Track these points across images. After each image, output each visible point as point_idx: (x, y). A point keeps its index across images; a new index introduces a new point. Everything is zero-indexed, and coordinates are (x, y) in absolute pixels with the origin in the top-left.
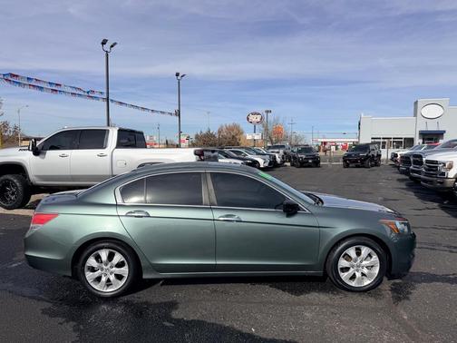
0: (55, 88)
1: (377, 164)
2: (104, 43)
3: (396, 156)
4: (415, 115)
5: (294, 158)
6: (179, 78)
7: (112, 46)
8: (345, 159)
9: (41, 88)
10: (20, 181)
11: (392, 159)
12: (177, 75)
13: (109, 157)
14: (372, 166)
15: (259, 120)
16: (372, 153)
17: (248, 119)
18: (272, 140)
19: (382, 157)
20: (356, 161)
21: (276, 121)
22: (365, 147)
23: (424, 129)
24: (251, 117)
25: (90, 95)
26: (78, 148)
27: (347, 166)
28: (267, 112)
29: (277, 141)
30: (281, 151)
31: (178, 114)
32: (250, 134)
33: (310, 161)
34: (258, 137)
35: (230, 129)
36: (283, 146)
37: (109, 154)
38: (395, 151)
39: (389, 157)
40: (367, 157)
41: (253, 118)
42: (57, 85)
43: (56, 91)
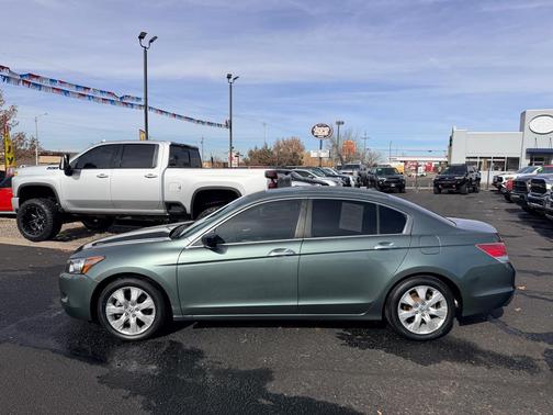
0: (84, 92)
1: (475, 190)
2: (142, 37)
3: (500, 179)
4: (522, 129)
5: (372, 181)
6: (231, 80)
7: (151, 41)
8: (436, 183)
9: (66, 92)
10: (49, 207)
11: (494, 184)
12: (229, 77)
13: (158, 180)
14: (470, 192)
15: (326, 133)
16: (470, 176)
17: (313, 132)
18: (342, 159)
19: (482, 181)
20: (450, 186)
21: (348, 134)
22: (461, 169)
23: (532, 146)
24: (317, 130)
25: (124, 101)
26: (121, 167)
27: (438, 191)
28: (339, 123)
29: (349, 159)
30: (355, 172)
31: (229, 125)
32: (314, 151)
33: (393, 185)
34: (324, 154)
35: (288, 144)
36: (357, 167)
37: (159, 175)
38: (498, 173)
39: (491, 181)
40: (465, 181)
41: (319, 131)
42: (85, 88)
43: (84, 95)
